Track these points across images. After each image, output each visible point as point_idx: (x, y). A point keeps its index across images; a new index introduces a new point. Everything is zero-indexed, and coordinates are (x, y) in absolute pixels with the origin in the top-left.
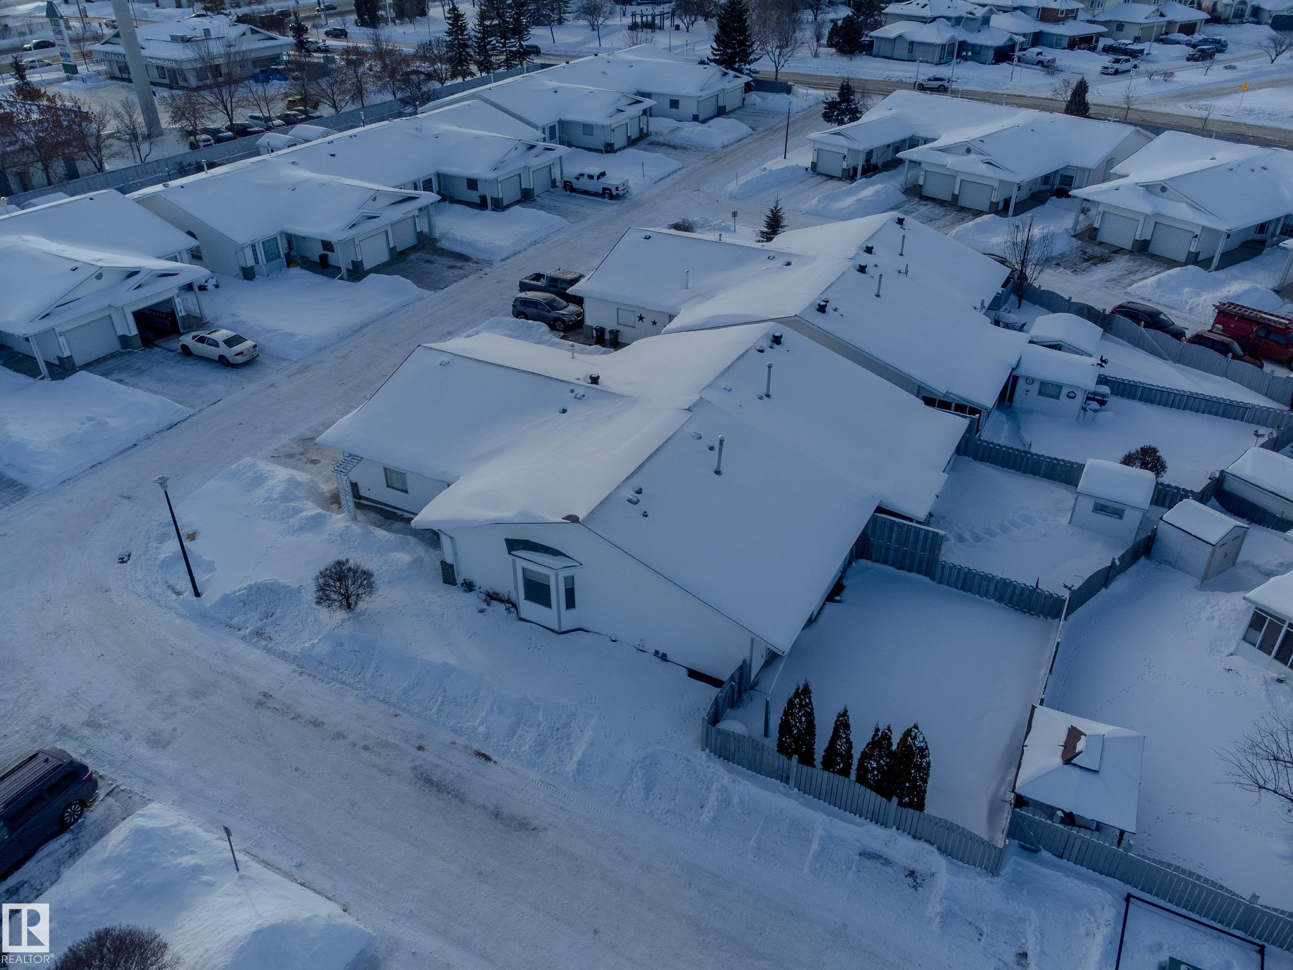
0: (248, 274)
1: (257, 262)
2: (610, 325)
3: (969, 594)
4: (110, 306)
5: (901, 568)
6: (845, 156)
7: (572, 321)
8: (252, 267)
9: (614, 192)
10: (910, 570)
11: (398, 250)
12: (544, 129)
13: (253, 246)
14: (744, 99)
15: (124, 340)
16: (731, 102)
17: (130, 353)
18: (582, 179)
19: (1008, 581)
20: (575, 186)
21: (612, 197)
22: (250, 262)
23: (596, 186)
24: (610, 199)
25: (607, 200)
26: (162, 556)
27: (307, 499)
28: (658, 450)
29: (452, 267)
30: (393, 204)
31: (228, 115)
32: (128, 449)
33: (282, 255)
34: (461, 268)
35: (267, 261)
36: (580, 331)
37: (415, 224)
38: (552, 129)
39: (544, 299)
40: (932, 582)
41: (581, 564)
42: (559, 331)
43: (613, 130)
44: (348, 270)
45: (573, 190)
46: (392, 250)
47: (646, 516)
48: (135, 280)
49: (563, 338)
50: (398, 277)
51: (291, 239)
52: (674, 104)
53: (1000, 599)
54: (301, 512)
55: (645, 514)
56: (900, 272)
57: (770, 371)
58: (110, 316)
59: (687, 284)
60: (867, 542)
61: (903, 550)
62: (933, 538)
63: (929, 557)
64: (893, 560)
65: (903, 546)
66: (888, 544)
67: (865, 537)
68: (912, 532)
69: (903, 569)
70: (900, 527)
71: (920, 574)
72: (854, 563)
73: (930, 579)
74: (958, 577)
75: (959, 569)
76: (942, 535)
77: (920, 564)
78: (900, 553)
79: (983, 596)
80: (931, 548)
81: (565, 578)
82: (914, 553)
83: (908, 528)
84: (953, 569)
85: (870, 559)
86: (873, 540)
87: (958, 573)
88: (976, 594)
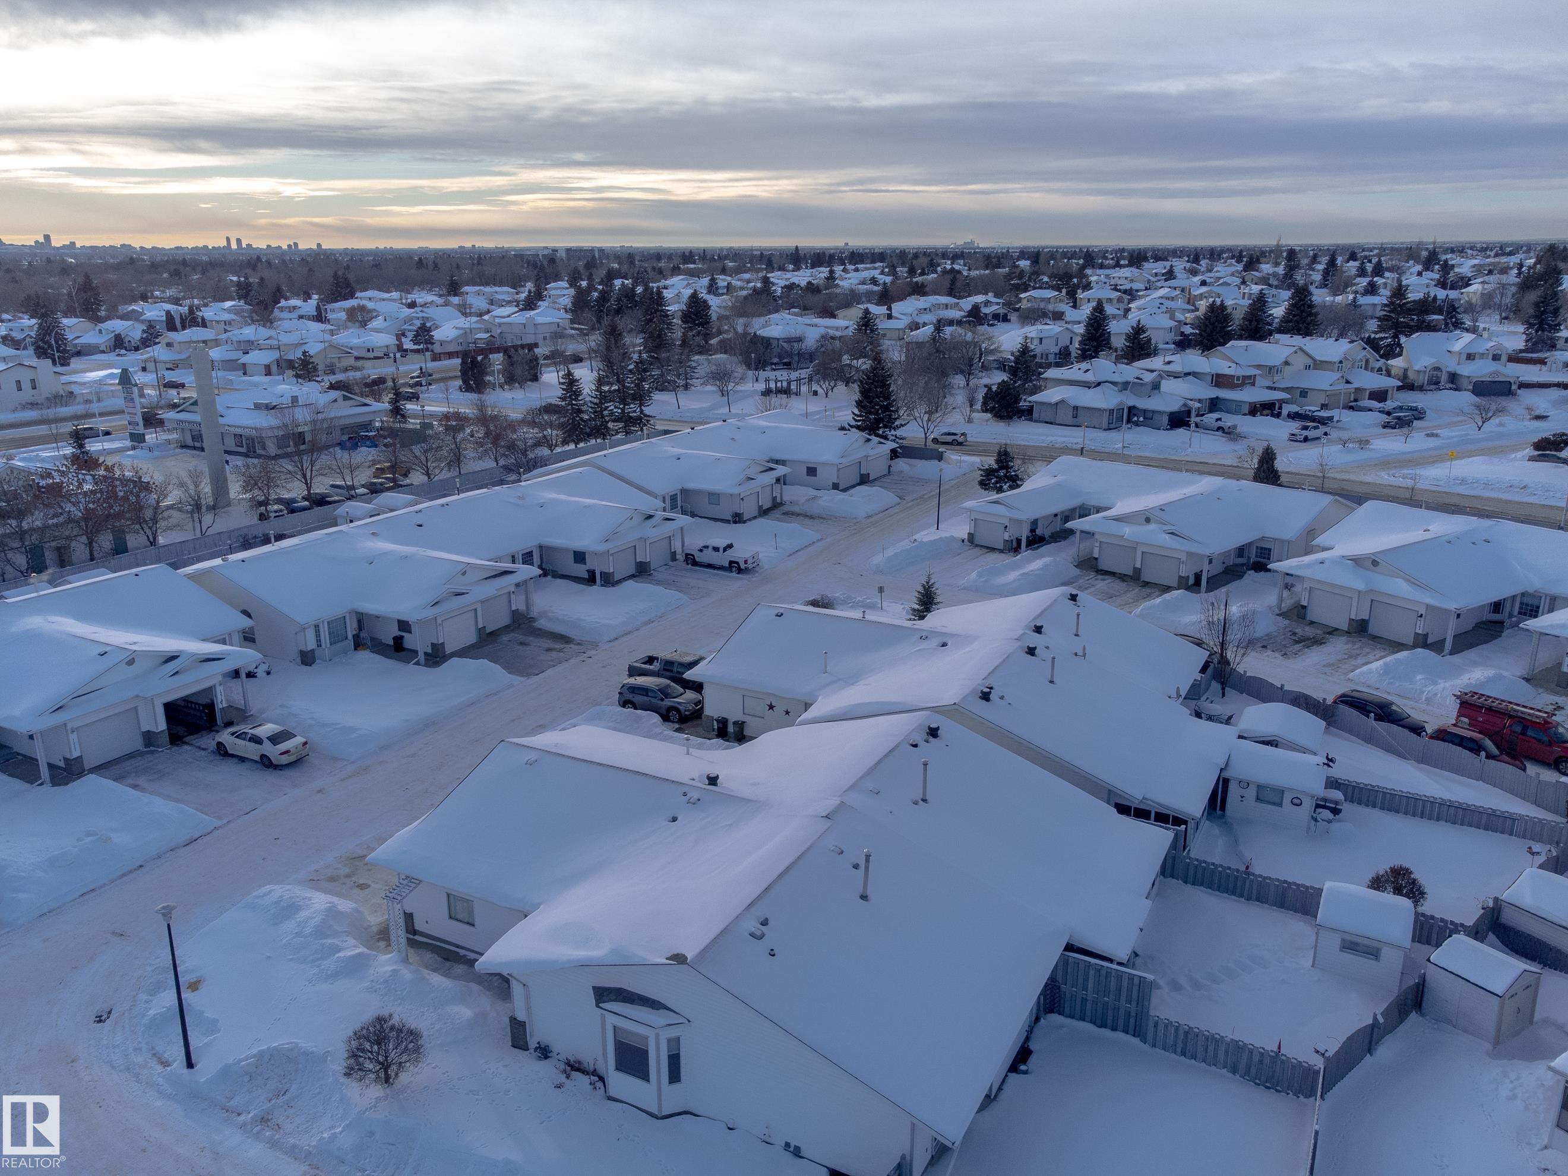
0: (307, 659)
1: (319, 645)
2: (734, 715)
3: (1193, 1061)
4: (137, 696)
5: (1103, 1025)
6: (1006, 527)
7: (689, 710)
8: (313, 651)
9: (743, 566)
10: (1114, 1029)
11: (488, 630)
12: (664, 498)
13: (317, 627)
14: (890, 466)
15: (149, 738)
16: (875, 470)
17: (152, 752)
18: (705, 551)
19: (1240, 1043)
20: (697, 559)
21: (740, 571)
22: (311, 645)
23: (722, 559)
24: (738, 573)
25: (734, 574)
26: (152, 1012)
27: (348, 934)
28: (788, 869)
29: (549, 650)
30: (486, 579)
31: (307, 484)
32: (131, 872)
33: (350, 637)
34: (560, 651)
35: (331, 644)
36: (698, 722)
37: (510, 601)
38: (674, 498)
39: (657, 686)
40: (1143, 1045)
41: (689, 1021)
42: (673, 722)
43: (742, 499)
44: (426, 654)
45: (695, 563)
46: (481, 631)
47: (773, 955)
48: (173, 666)
49: (677, 730)
50: (485, 662)
51: (362, 619)
52: (812, 471)
53: (1234, 1070)
54: (339, 951)
55: (772, 953)
56: (1076, 654)
57: (925, 770)
58: (136, 708)
59: (826, 667)
60: (1057, 991)
61: (1104, 1001)
62: (1140, 984)
63: (1136, 1010)
64: (1092, 1014)
65: (1103, 996)
66: (1084, 993)
67: (1054, 983)
68: (1112, 978)
69: (1106, 1027)
70: (1097, 971)
71: (1127, 1033)
72: (1042, 1019)
73: (1140, 1040)
74: (1176, 1037)
75: (1176, 1026)
76: (1152, 981)
77: (1126, 1020)
78: (1100, 1005)
79: (1212, 1065)
80: (1139, 997)
81: (669, 1040)
82: (1117, 1004)
83: (1107, 972)
84: (1169, 1027)
85: (1062, 1014)
86: (1065, 987)
87: (1176, 1032)
88: (1201, 1061)
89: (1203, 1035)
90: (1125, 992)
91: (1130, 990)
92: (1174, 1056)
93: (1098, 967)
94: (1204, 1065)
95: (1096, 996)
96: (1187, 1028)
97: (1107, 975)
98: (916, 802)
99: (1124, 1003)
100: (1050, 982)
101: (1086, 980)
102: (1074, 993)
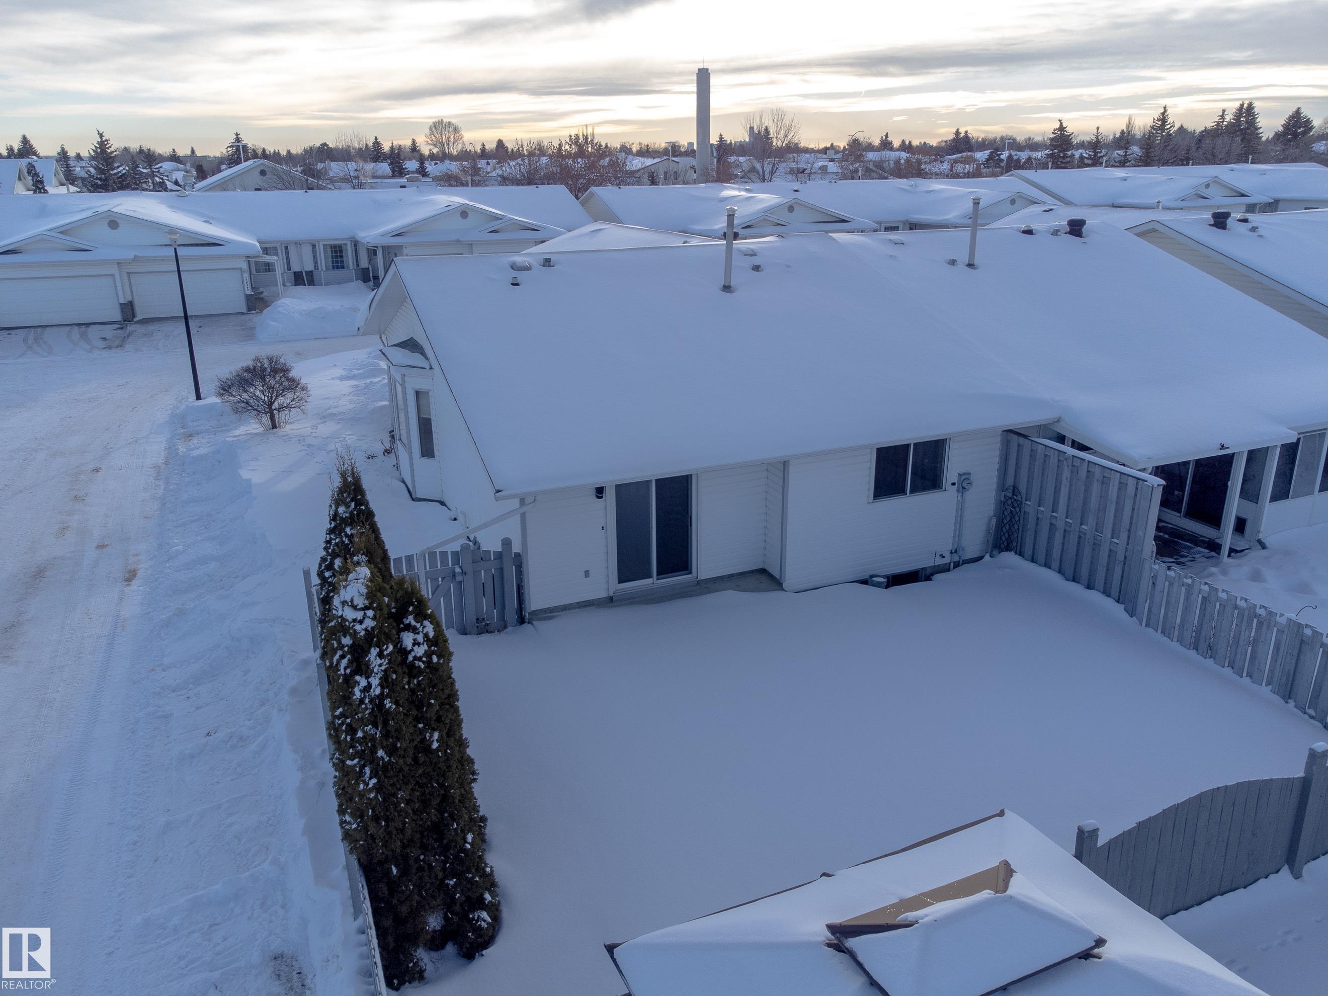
5: (1074, 578)
10: (1089, 587)
47: (517, 285)
48: (493, 225)
60: (1018, 510)
61: (1080, 532)
62: (1136, 495)
63: (1126, 550)
64: (1061, 556)
65: (1079, 521)
66: (1054, 514)
67: (1015, 497)
68: (1095, 482)
69: (1078, 583)
70: (1075, 470)
71: (1109, 596)
72: (987, 557)
73: (1126, 610)
74: (1186, 609)
75: (1188, 585)
76: (1153, 486)
77: (1109, 570)
78: (1073, 539)
79: (1245, 674)
80: (1131, 523)
81: (418, 393)
82: (1098, 538)
83: (1088, 471)
84: (1176, 585)
85: (1021, 554)
86: (1029, 505)
87: (1187, 598)
88: (1226, 665)
89: (1236, 607)
90: (1112, 512)
91: (1119, 511)
92: (1175, 645)
93: (1077, 463)
94: (1228, 671)
95: (1071, 521)
96: (1206, 588)
97: (1087, 477)
98: (953, 262)
99: (1109, 535)
100: (1010, 495)
101: (1057, 490)
102: (1040, 516)
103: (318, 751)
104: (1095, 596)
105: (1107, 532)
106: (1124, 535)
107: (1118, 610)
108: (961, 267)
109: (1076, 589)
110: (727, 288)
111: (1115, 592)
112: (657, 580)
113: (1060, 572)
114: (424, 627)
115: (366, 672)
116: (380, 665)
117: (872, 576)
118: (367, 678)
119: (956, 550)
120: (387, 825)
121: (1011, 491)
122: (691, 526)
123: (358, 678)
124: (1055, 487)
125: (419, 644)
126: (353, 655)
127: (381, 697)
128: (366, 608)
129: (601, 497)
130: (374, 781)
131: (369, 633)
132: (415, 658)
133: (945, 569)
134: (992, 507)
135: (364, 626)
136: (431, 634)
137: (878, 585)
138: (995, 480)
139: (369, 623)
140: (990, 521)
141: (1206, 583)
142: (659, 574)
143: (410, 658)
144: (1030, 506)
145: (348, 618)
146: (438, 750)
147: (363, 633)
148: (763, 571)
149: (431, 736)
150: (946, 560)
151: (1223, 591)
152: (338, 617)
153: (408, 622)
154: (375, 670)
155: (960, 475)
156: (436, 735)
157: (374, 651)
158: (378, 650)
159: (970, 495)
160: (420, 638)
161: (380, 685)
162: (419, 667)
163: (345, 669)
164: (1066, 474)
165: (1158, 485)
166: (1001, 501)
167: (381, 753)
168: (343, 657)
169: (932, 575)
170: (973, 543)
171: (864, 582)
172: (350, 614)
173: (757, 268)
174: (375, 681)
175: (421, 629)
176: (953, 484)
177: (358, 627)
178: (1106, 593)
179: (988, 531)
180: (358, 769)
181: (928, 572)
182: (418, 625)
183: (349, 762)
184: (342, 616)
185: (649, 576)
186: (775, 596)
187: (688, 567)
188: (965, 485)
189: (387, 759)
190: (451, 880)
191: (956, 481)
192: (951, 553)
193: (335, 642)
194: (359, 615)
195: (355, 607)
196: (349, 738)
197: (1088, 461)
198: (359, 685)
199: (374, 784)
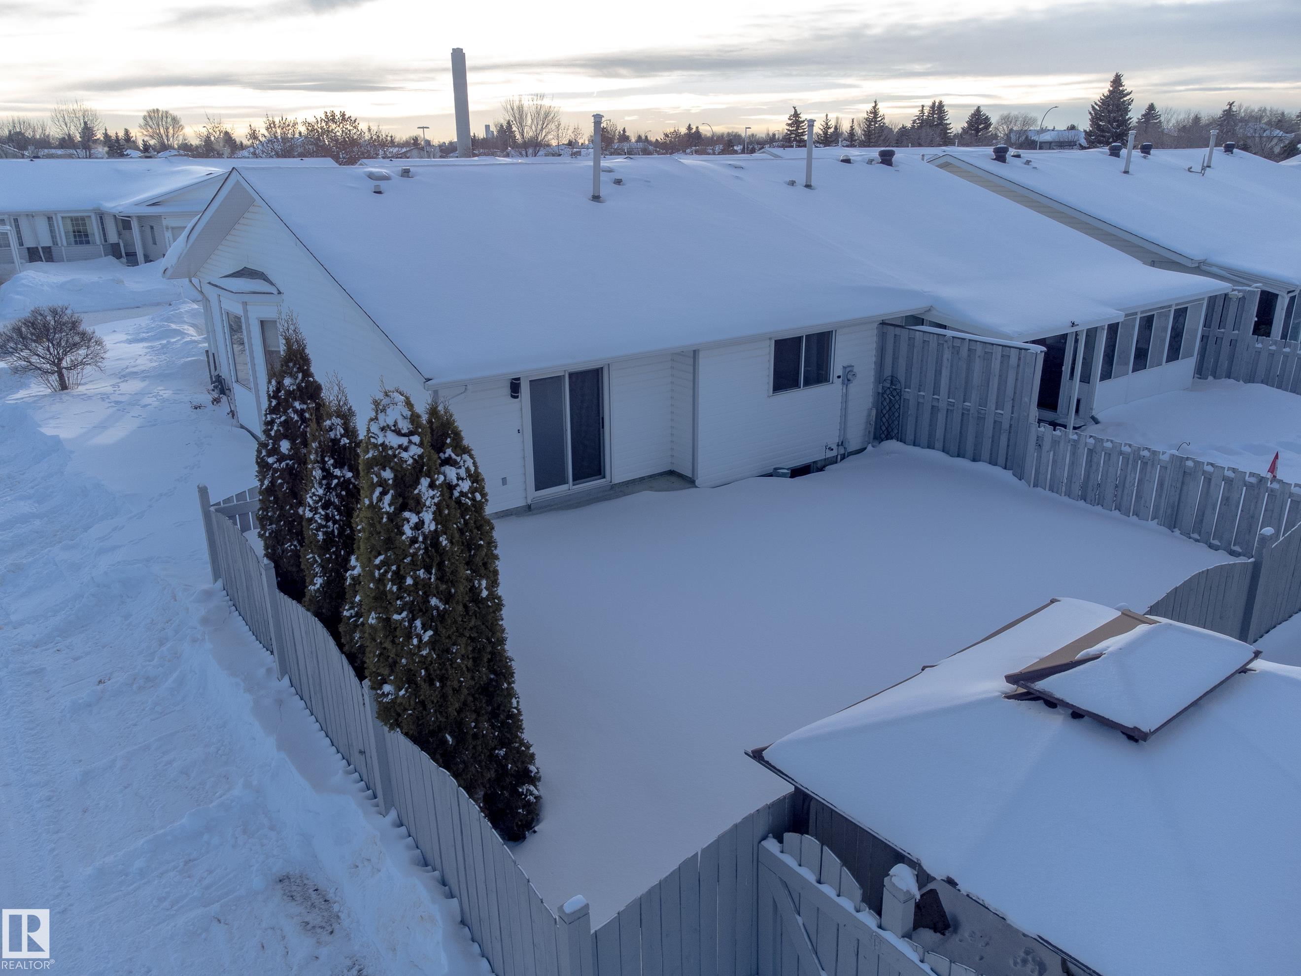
5: (958, 453)
10: (975, 457)
19: (1190, 464)
40: (1015, 480)
47: (380, 193)
56: (1189, 170)
60: (897, 398)
61: (963, 409)
62: (1018, 365)
63: (1011, 418)
64: (945, 436)
65: (962, 399)
66: (935, 397)
67: (894, 387)
68: (977, 360)
69: (964, 457)
70: (956, 350)
71: (995, 464)
72: (870, 447)
73: (1014, 475)
74: (1072, 464)
75: (1074, 441)
76: (1037, 353)
77: (995, 440)
78: (957, 416)
79: (1131, 514)
80: (1015, 393)
81: (262, 323)
82: (983, 412)
83: (969, 350)
84: (1062, 444)
85: (902, 440)
86: (908, 392)
87: (1074, 454)
88: (1113, 509)
89: (1121, 453)
90: (996, 386)
91: (1003, 381)
92: (1065, 499)
93: (957, 343)
94: (1116, 513)
95: (953, 401)
96: (1092, 441)
97: (969, 356)
98: (792, 183)
99: (993, 408)
100: (889, 385)
101: (938, 373)
102: (921, 400)
103: (262, 671)
104: (983, 467)
105: (992, 405)
106: (1008, 406)
107: (1007, 475)
108: (800, 188)
109: (963, 463)
110: (596, 198)
111: (1001, 459)
112: (574, 485)
113: (943, 451)
114: (464, 461)
115: (417, 506)
116: (433, 498)
117: (776, 469)
118: (418, 513)
119: (842, 442)
120: (443, 686)
121: (889, 382)
122: (603, 427)
123: (407, 514)
124: (936, 370)
125: (462, 479)
126: (396, 491)
127: (435, 535)
128: (411, 433)
129: (517, 397)
130: (430, 633)
131: (418, 462)
132: (462, 494)
133: (833, 461)
134: (871, 400)
135: (411, 453)
136: (472, 469)
137: (783, 475)
138: (872, 373)
139: (415, 451)
140: (869, 415)
141: (1091, 437)
142: (574, 480)
143: (456, 494)
144: (909, 394)
145: (392, 444)
146: (487, 598)
147: (410, 461)
148: (671, 473)
149: (480, 584)
150: (834, 453)
151: (1108, 440)
152: (375, 446)
153: (447, 455)
154: (428, 503)
155: (844, 368)
156: (484, 583)
157: (425, 482)
158: (428, 480)
159: (853, 387)
160: (463, 472)
161: (434, 519)
162: (466, 504)
163: (390, 505)
164: (947, 355)
165: (1041, 352)
166: (879, 393)
167: (434, 601)
168: (384, 493)
169: (824, 467)
170: (855, 437)
171: (770, 475)
172: (393, 440)
173: (618, 182)
174: (427, 516)
175: (462, 463)
176: (839, 377)
177: (404, 455)
178: (993, 462)
179: (868, 422)
180: (406, 624)
181: (819, 465)
182: (458, 459)
183: (396, 617)
184: (383, 444)
185: (564, 481)
186: (688, 493)
187: (600, 470)
188: (849, 377)
189: (442, 607)
190: (500, 749)
191: (840, 373)
192: (838, 445)
193: (374, 477)
194: (404, 441)
195: (398, 433)
196: (395, 588)
197: (970, 340)
198: (408, 522)
199: (430, 637)
